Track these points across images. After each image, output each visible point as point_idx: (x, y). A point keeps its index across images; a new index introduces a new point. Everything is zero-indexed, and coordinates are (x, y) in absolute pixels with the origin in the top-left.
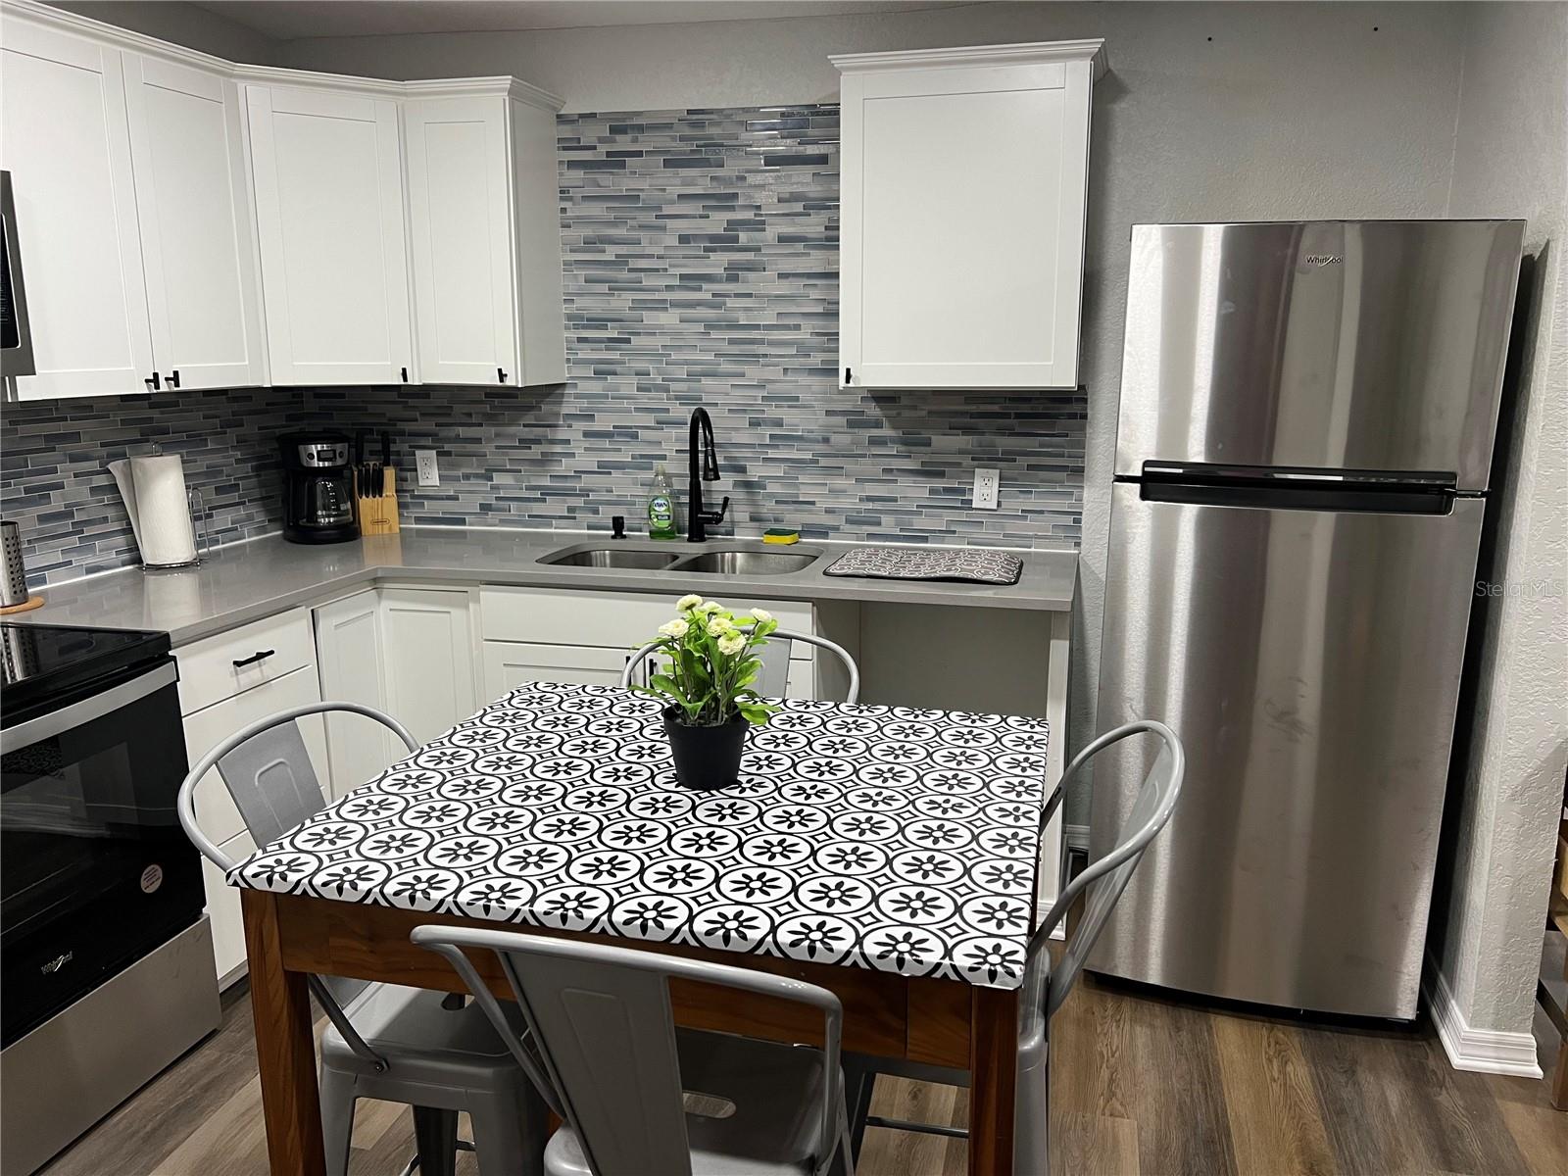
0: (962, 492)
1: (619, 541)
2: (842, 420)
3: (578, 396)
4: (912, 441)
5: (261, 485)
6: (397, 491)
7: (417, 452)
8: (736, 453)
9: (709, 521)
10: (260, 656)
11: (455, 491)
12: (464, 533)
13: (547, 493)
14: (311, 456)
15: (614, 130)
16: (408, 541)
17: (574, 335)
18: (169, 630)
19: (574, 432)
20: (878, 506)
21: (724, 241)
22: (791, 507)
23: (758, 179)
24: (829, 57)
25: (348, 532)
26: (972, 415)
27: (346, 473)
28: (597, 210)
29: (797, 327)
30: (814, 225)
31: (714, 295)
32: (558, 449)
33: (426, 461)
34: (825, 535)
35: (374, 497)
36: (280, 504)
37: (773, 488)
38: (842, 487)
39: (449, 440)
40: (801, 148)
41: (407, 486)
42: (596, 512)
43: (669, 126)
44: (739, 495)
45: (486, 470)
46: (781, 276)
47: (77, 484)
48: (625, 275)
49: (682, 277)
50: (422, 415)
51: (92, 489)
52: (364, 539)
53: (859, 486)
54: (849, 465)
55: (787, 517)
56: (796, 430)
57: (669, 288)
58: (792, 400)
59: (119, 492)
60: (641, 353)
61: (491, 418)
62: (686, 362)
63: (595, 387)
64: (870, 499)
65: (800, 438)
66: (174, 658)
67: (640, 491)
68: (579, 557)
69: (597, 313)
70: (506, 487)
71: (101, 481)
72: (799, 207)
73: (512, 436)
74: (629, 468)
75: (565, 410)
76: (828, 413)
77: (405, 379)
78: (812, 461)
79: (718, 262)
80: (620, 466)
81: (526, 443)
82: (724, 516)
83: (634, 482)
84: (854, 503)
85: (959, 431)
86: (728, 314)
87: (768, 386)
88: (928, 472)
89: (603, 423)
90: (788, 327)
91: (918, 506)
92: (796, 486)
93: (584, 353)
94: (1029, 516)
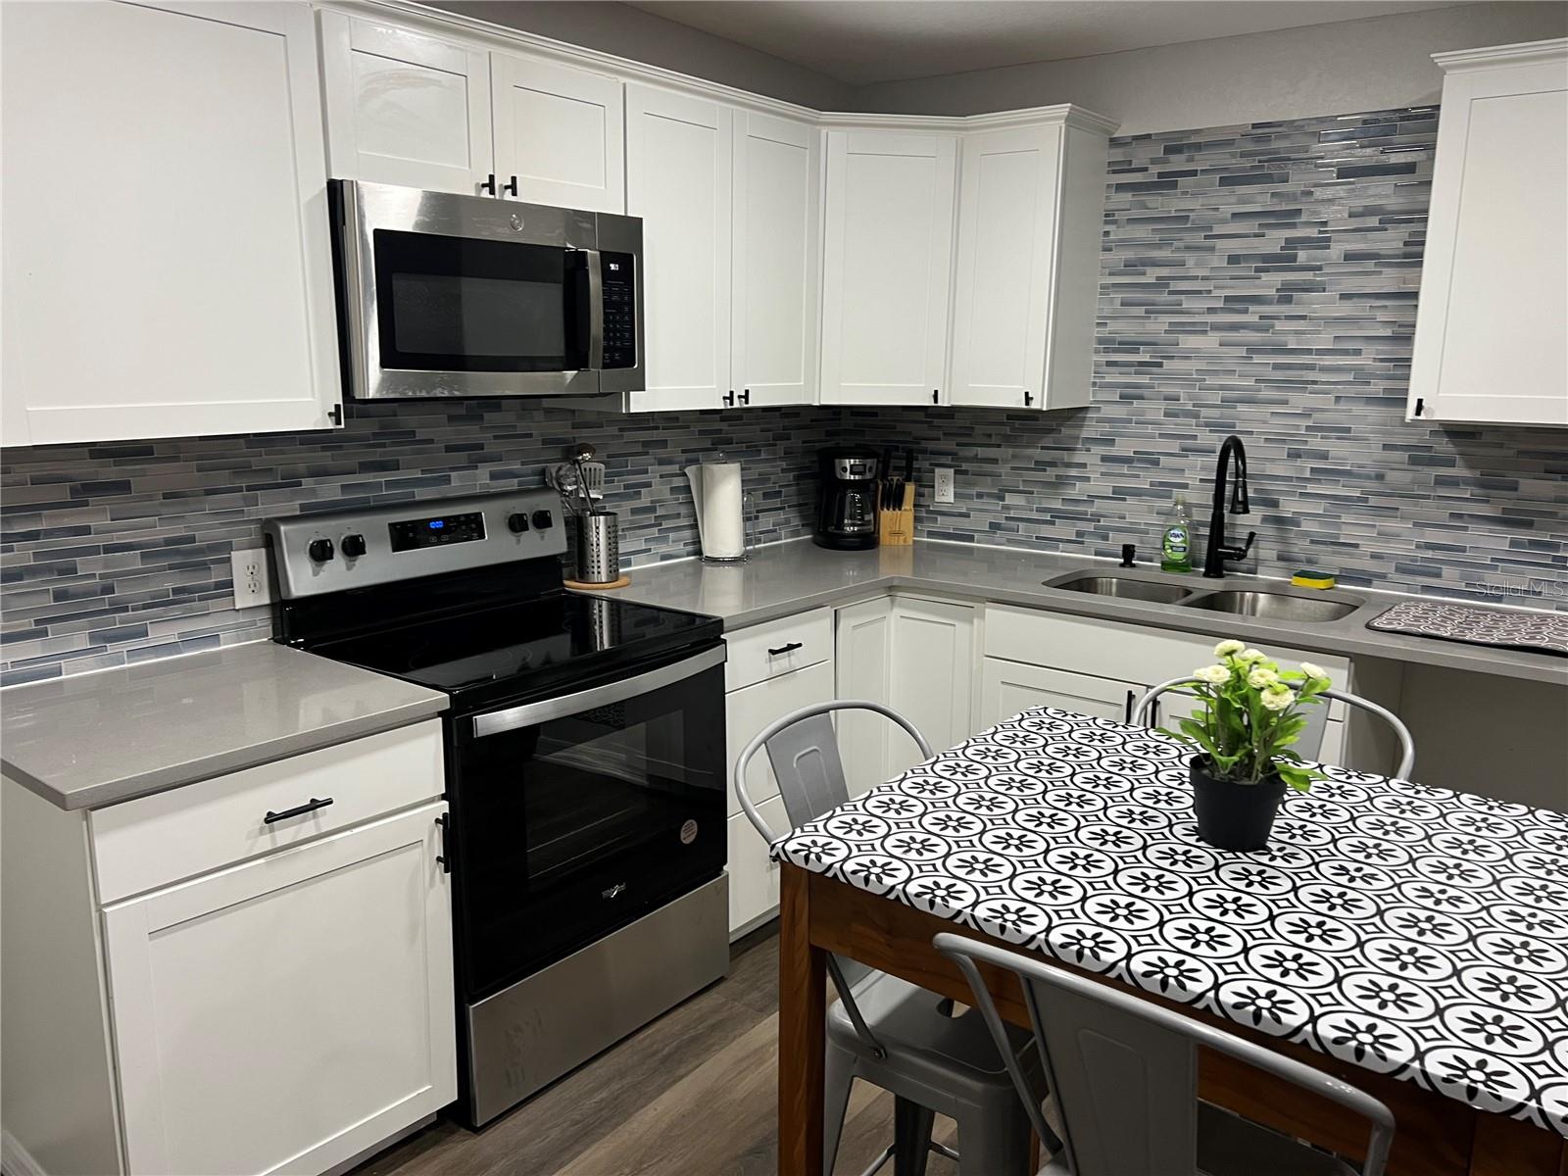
0: (1555, 547)
1: (1127, 570)
3: (1100, 420)
4: (1490, 483)
5: (800, 493)
6: (915, 506)
7: (937, 470)
8: (1269, 485)
9: (1230, 556)
10: (791, 647)
11: (968, 509)
12: (971, 549)
13: (1057, 515)
14: (844, 469)
15: (1168, 150)
16: (921, 555)
17: (1103, 358)
18: (723, 616)
19: (1091, 457)
20: (1439, 555)
21: (1282, 260)
22: (1330, 548)
23: (1329, 193)
24: (1432, 56)
25: (868, 541)
27: (872, 486)
28: (1142, 232)
29: (1358, 352)
30: (1391, 241)
31: (1261, 318)
32: (1073, 472)
33: (944, 477)
34: (1368, 583)
35: (894, 510)
36: (812, 511)
37: (1307, 526)
38: (1394, 530)
39: (967, 460)
40: (1383, 157)
41: (923, 501)
42: (1105, 538)
43: (1230, 143)
44: (1267, 531)
45: (1000, 490)
46: (1344, 297)
47: (662, 484)
48: (1164, 297)
49: (1227, 299)
50: (944, 434)
51: (671, 488)
52: (881, 548)
53: (1417, 530)
54: (1406, 506)
55: (1323, 558)
56: (1344, 465)
57: (1211, 310)
58: (1343, 433)
59: (691, 493)
60: (1171, 377)
61: (1009, 440)
62: (1223, 388)
63: (1119, 411)
64: (1430, 546)
65: (1347, 473)
66: (725, 641)
67: (1155, 519)
68: (1084, 583)
69: (1132, 336)
70: (1017, 507)
71: (679, 482)
72: (1374, 222)
73: (1029, 458)
74: (1146, 496)
75: (1085, 433)
76: (1386, 447)
77: (936, 401)
78: (1358, 499)
79: (1270, 282)
80: (1137, 493)
81: (1041, 466)
82: (1246, 551)
83: (1150, 510)
84: (1409, 550)
85: (1559, 476)
86: (1276, 338)
87: (1315, 415)
88: (1507, 521)
89: (1123, 448)
90: (1346, 352)
91: (1493, 559)
92: (1338, 525)
93: (1114, 377)
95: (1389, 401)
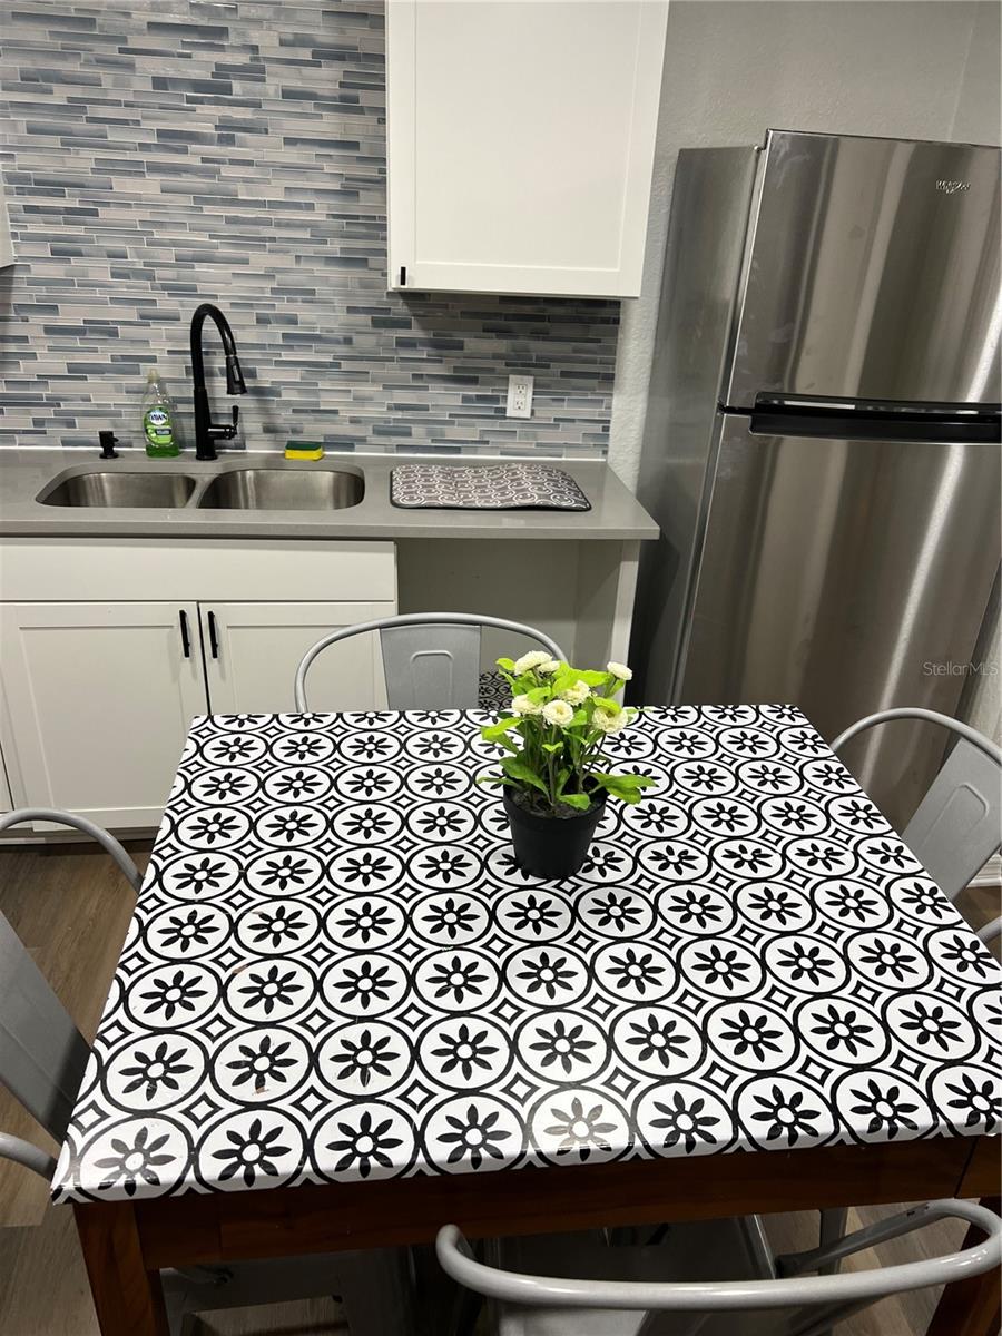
0: (495, 399)
1: (110, 462)
2: (365, 319)
3: (32, 282)
4: (442, 345)
9: (221, 436)
17: (18, 201)
19: (32, 328)
20: (408, 415)
21: (216, 88)
22: (311, 417)
26: (507, 317)
28: (36, 34)
29: (310, 207)
30: (327, 79)
31: (203, 160)
32: (12, 348)
34: (350, 447)
37: (288, 395)
38: (367, 394)
42: (71, 424)
44: (250, 404)
46: (289, 141)
48: (81, 125)
49: (161, 134)
53: (387, 393)
54: (374, 369)
55: (307, 427)
56: (314, 329)
57: (144, 147)
58: (308, 295)
60: (111, 228)
62: (174, 243)
63: (55, 270)
64: (399, 407)
65: (317, 338)
67: (124, 399)
72: (305, 54)
74: (109, 372)
75: (17, 299)
76: (351, 310)
78: (332, 365)
79: (205, 119)
80: (97, 370)
82: (235, 428)
83: (118, 389)
84: (382, 412)
85: (494, 334)
86: (222, 185)
87: (278, 276)
88: (458, 378)
89: (70, 317)
90: (297, 206)
91: (450, 415)
92: (316, 392)
93: (36, 227)
94: (561, 424)
95: (346, 261)
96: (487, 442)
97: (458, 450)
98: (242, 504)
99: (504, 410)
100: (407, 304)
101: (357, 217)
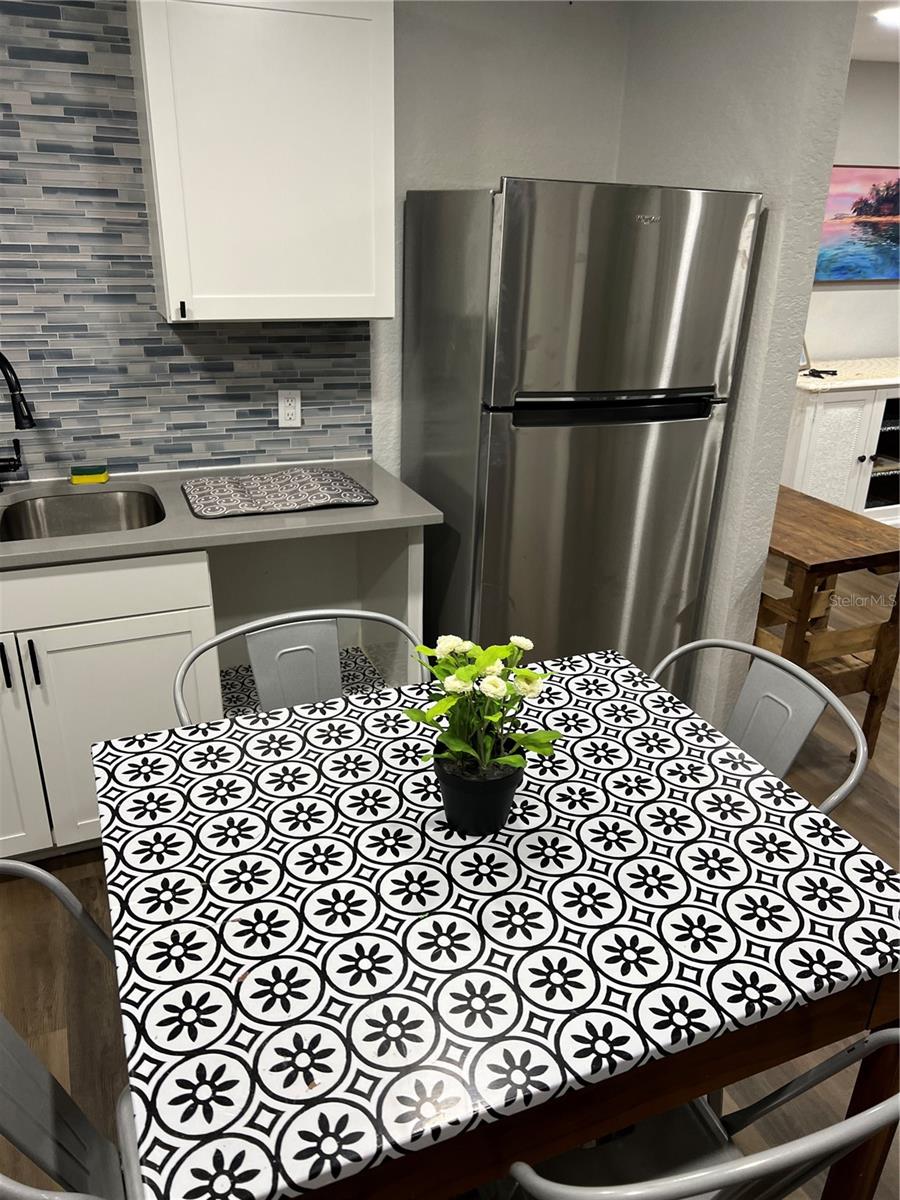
0: (268, 413)
2: (139, 349)
4: (213, 368)
9: (7, 469)
20: (186, 433)
22: (93, 443)
26: (272, 339)
29: (75, 249)
30: (81, 134)
34: (134, 467)
37: (67, 425)
38: (146, 417)
40: (53, 41)
46: (47, 190)
53: (165, 414)
54: (150, 394)
55: (89, 453)
56: (88, 361)
58: (80, 331)
64: (178, 427)
65: (93, 370)
72: (58, 111)
76: (123, 342)
78: (109, 393)
82: (19, 459)
84: (162, 433)
85: (260, 356)
87: (48, 314)
88: (233, 396)
90: (63, 249)
91: (227, 430)
92: (96, 420)
94: (329, 430)
95: (115, 297)
96: (264, 451)
97: (237, 461)
98: (34, 533)
99: (277, 422)
100: (177, 334)
101: (121, 257)
